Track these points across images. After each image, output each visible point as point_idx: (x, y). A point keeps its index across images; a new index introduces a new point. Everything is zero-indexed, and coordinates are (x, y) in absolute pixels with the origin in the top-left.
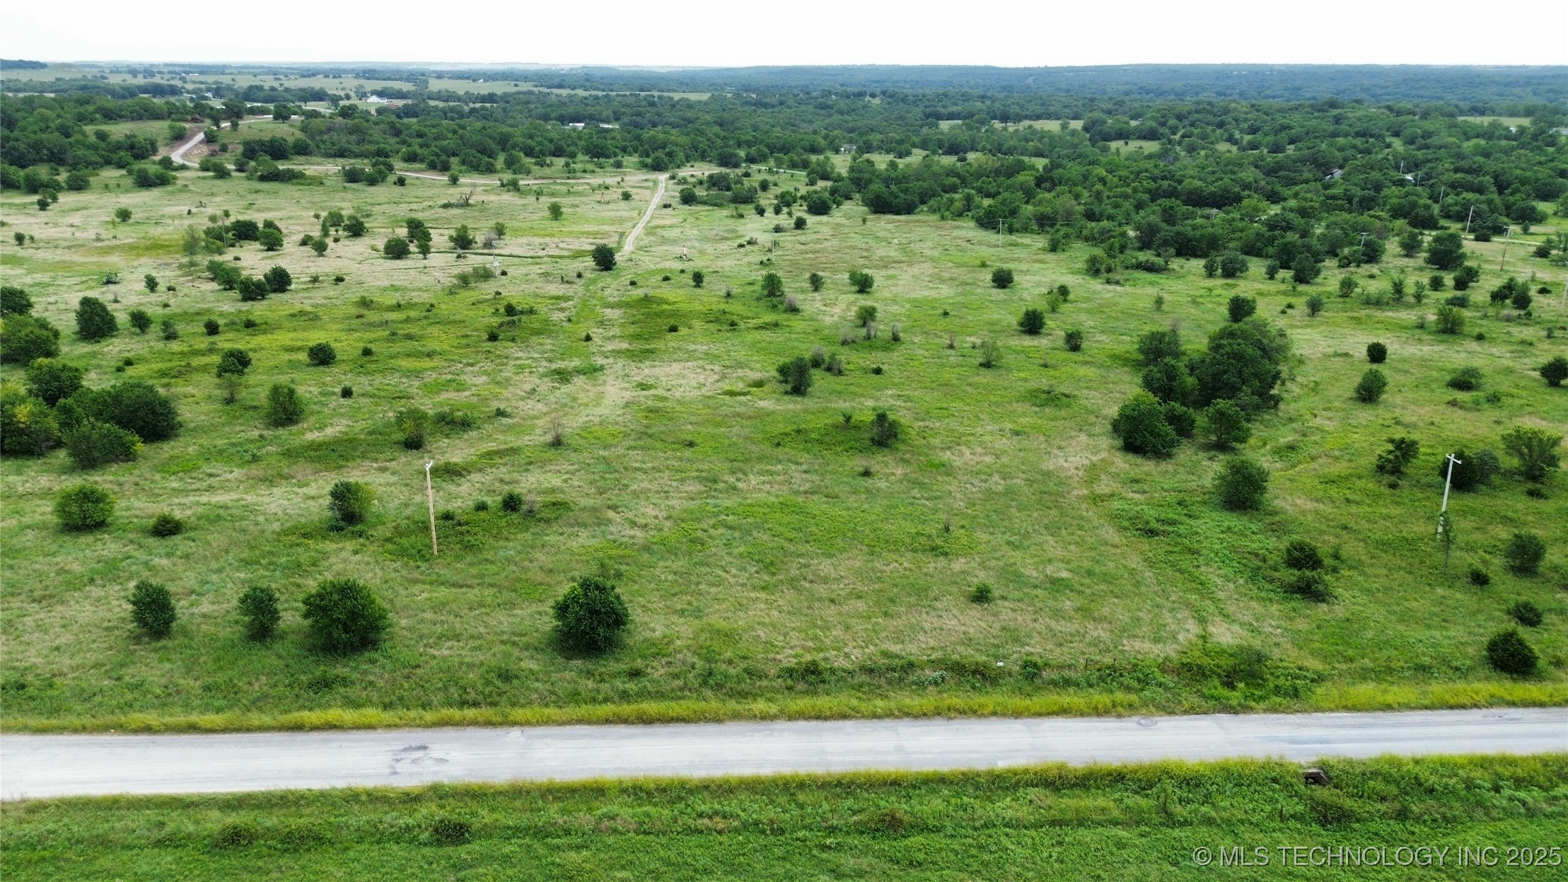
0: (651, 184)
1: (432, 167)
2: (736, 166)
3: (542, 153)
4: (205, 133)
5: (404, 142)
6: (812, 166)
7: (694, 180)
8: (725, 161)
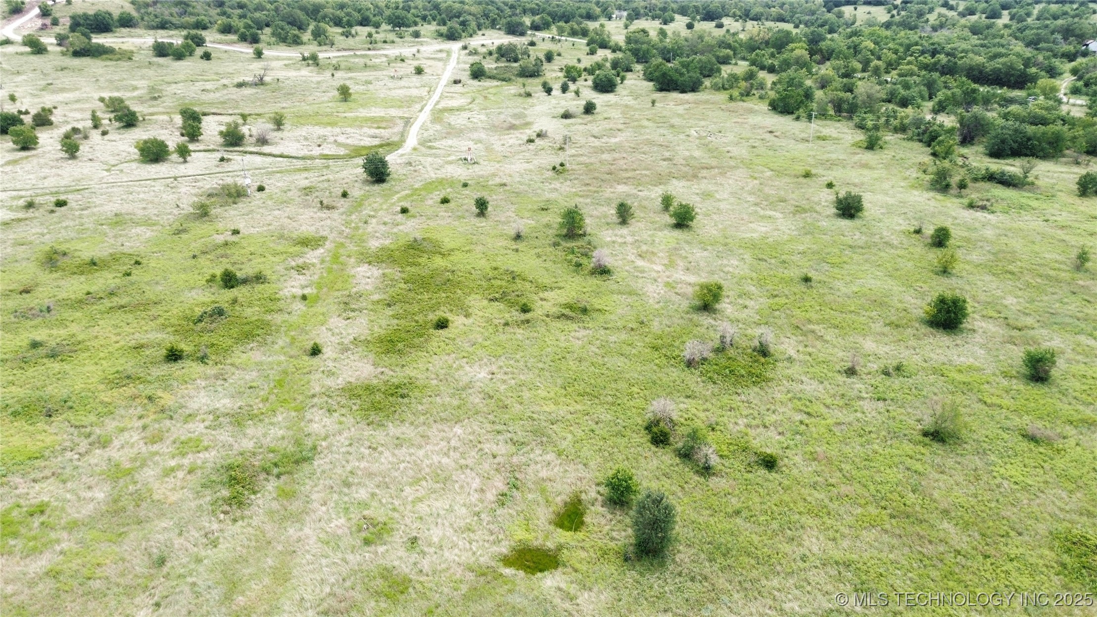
0: (444, 55)
1: (243, 38)
2: (522, 34)
3: (350, 25)
4: (40, 7)
5: (224, 14)
6: (592, 34)
7: (484, 50)
8: (513, 29)
